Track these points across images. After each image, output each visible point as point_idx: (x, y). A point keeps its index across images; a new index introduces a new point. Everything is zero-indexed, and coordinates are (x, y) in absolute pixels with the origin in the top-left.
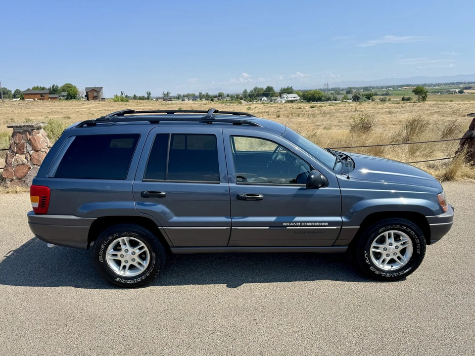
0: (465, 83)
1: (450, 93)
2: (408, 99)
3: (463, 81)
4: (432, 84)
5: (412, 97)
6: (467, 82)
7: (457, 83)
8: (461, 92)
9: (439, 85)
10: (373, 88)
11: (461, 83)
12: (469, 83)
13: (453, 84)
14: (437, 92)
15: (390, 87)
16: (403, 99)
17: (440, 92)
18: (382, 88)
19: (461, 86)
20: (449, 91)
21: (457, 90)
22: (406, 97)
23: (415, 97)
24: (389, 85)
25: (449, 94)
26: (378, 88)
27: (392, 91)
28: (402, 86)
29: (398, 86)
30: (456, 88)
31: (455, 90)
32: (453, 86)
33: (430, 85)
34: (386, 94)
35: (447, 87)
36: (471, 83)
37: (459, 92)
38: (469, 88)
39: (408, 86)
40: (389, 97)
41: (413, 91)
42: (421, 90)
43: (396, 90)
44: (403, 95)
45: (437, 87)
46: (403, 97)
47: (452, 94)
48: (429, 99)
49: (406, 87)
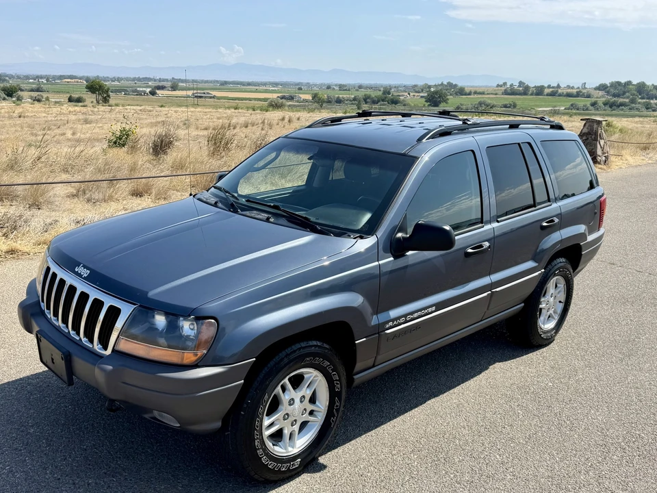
0: (155, 80)
1: (139, 94)
2: (79, 100)
3: (152, 77)
4: (108, 77)
5: (84, 96)
6: (158, 78)
7: (143, 78)
8: (153, 93)
9: (119, 80)
10: (11, 77)
11: (149, 79)
12: (160, 80)
13: (139, 79)
14: (120, 91)
15: (42, 78)
16: (70, 100)
17: (125, 90)
18: (27, 77)
19: (150, 83)
20: (136, 91)
21: (148, 90)
22: (75, 96)
23: (90, 98)
24: (39, 73)
25: (137, 95)
26: (19, 77)
27: (45, 84)
28: (61, 77)
29: (54, 78)
30: (145, 87)
31: (144, 89)
32: (139, 83)
33: (106, 79)
34: (38, 90)
35: (132, 83)
36: (164, 80)
37: (150, 92)
38: (162, 88)
39: (71, 77)
40: (45, 95)
41: (88, 87)
42: (100, 87)
43: (53, 84)
44: (68, 92)
45: (116, 83)
46: (69, 95)
47: (141, 95)
48: (112, 101)
49: (69, 80)
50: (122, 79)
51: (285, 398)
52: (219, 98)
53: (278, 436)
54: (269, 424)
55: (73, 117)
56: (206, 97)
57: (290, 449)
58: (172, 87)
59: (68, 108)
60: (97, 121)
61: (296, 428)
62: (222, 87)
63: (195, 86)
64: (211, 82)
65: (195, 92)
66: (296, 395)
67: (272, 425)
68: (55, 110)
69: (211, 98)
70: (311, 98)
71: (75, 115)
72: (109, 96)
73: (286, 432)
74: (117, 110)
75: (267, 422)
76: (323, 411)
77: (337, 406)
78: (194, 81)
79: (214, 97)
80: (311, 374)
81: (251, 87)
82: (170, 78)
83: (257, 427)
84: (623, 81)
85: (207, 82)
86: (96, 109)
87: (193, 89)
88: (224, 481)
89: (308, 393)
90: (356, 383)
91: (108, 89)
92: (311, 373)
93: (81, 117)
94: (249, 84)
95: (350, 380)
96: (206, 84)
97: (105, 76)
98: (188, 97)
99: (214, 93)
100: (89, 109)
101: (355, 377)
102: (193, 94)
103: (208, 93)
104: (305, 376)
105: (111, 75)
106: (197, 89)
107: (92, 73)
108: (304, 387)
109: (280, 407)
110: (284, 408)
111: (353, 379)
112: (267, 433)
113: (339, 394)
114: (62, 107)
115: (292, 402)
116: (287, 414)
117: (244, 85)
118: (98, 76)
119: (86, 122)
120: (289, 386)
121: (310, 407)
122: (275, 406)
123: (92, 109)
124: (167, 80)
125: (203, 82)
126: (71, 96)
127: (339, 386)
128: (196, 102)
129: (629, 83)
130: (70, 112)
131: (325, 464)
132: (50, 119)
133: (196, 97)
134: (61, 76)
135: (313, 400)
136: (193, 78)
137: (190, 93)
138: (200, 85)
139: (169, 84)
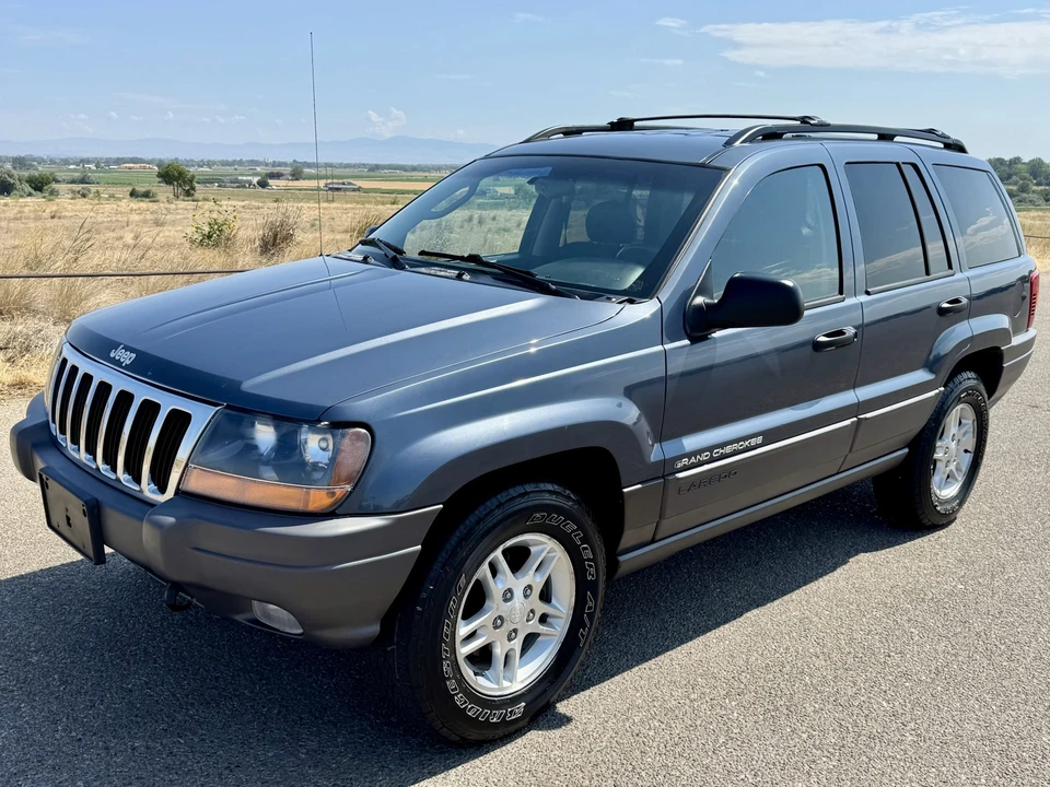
0: (267, 165)
1: (242, 185)
2: (146, 195)
3: (262, 160)
4: (192, 160)
5: (154, 190)
6: (271, 160)
7: (248, 161)
8: (263, 184)
9: (209, 164)
10: (41, 161)
11: (257, 163)
12: (274, 164)
13: (241, 163)
14: (211, 182)
15: (88, 162)
16: (133, 194)
17: (219, 181)
18: (66, 162)
19: (259, 169)
20: (237, 181)
21: (255, 180)
22: (141, 189)
23: (164, 192)
24: (85, 155)
25: (238, 187)
26: (53, 162)
27: (94, 172)
28: (119, 161)
29: (108, 162)
30: (249, 175)
31: (249, 178)
32: (241, 169)
33: (191, 163)
34: (83, 181)
35: (230, 169)
36: (280, 164)
37: (258, 183)
38: (278, 176)
39: (134, 160)
40: (93, 188)
41: (159, 175)
42: (181, 174)
43: (106, 172)
44: (130, 184)
45: (206, 169)
46: (130, 189)
47: (244, 187)
48: (197, 195)
49: (132, 165)
50: (214, 163)
51: (496, 588)
52: (367, 191)
53: (483, 659)
54: (466, 635)
55: (135, 217)
56: (346, 190)
57: (506, 684)
58: (293, 175)
59: (128, 204)
60: (174, 223)
61: (517, 644)
62: (372, 174)
63: (329, 173)
64: (354, 166)
65: (329, 181)
66: (517, 583)
67: (472, 636)
68: (109, 207)
69: (354, 190)
70: (513, 192)
71: (140, 214)
72: (193, 189)
73: (499, 652)
74: (206, 207)
75: (463, 629)
76: (564, 616)
77: (590, 608)
78: (327, 165)
79: (359, 189)
80: (544, 546)
81: (414, 174)
82: (289, 160)
83: (447, 636)
84: (1007, 158)
85: (348, 166)
86: (173, 206)
87: (327, 177)
88: (383, 743)
89: (538, 582)
90: (623, 570)
91: (193, 177)
92: (542, 543)
93: (149, 217)
94: (414, 169)
95: (612, 564)
96: (348, 170)
97: (188, 158)
98: (319, 189)
99: (359, 183)
100: (162, 205)
101: (621, 558)
102: (326, 185)
103: (350, 184)
104: (533, 549)
105: (197, 157)
106: (333, 177)
107: (167, 155)
108: (530, 569)
109: (487, 603)
110: (495, 606)
111: (618, 562)
112: (464, 650)
113: (593, 586)
114: (120, 203)
115: (508, 595)
116: (500, 617)
117: (406, 170)
118: (176, 159)
119: (158, 223)
120: (504, 565)
121: (542, 608)
122: (477, 601)
123: (167, 205)
124: (285, 164)
125: (341, 166)
126: (134, 189)
127: (593, 570)
128: (330, 198)
129: (1016, 161)
130: (132, 210)
131: (568, 714)
132: (100, 220)
133: (330, 189)
134: (118, 159)
135: (546, 595)
136: (327, 161)
137: (322, 183)
138: (337, 172)
139: (288, 170)
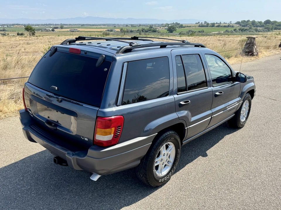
0: (53, 25)
1: (47, 31)
2: (22, 34)
3: (52, 24)
4: (33, 24)
5: (24, 33)
6: (54, 24)
7: (48, 24)
8: (53, 30)
9: (38, 25)
11: (51, 25)
12: (56, 25)
13: (46, 25)
14: (39, 30)
15: (5, 25)
16: (18, 34)
17: (41, 30)
19: (51, 26)
20: (46, 30)
21: (51, 29)
22: (20, 33)
23: (27, 33)
24: (4, 23)
25: (46, 31)
27: (6, 28)
28: (13, 25)
29: (10, 25)
30: (49, 28)
31: (49, 29)
32: (47, 26)
33: (33, 25)
34: (4, 30)
35: (44, 26)
36: (57, 25)
37: (52, 30)
38: (57, 28)
39: (17, 24)
40: (7, 33)
41: (25, 29)
42: (31, 28)
43: (10, 28)
45: (37, 26)
46: (17, 32)
47: (48, 31)
48: (36, 34)
49: (17, 26)
50: (39, 25)
52: (81, 31)
56: (75, 31)
58: (61, 28)
59: (18, 38)
60: (32, 43)
62: (82, 27)
63: (71, 27)
64: (77, 25)
65: (71, 29)
68: (13, 39)
69: (78, 31)
70: (120, 30)
71: (22, 41)
72: (35, 32)
74: (40, 38)
78: (70, 25)
79: (79, 31)
81: (94, 26)
82: (60, 23)
84: (246, 20)
85: (75, 25)
86: (31, 38)
87: (70, 28)
91: (34, 29)
93: (26, 42)
94: (93, 25)
96: (75, 26)
97: (32, 24)
98: (68, 31)
99: (79, 29)
100: (28, 38)
102: (70, 30)
103: (76, 30)
105: (35, 23)
106: (72, 28)
107: (26, 23)
114: (16, 38)
117: (91, 26)
118: (29, 24)
119: (28, 44)
123: (29, 38)
124: (59, 25)
125: (74, 25)
128: (71, 34)
129: (248, 21)
130: (20, 40)
132: (12, 43)
133: (71, 31)
134: (13, 24)
136: (70, 24)
138: (73, 26)
139: (59, 26)
